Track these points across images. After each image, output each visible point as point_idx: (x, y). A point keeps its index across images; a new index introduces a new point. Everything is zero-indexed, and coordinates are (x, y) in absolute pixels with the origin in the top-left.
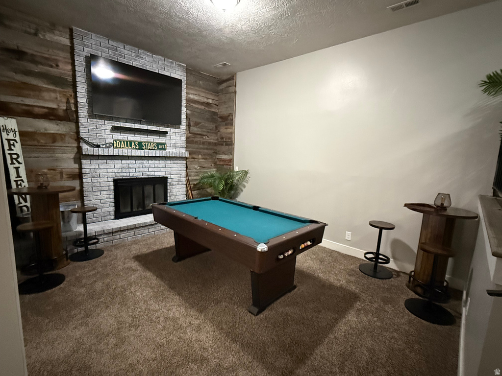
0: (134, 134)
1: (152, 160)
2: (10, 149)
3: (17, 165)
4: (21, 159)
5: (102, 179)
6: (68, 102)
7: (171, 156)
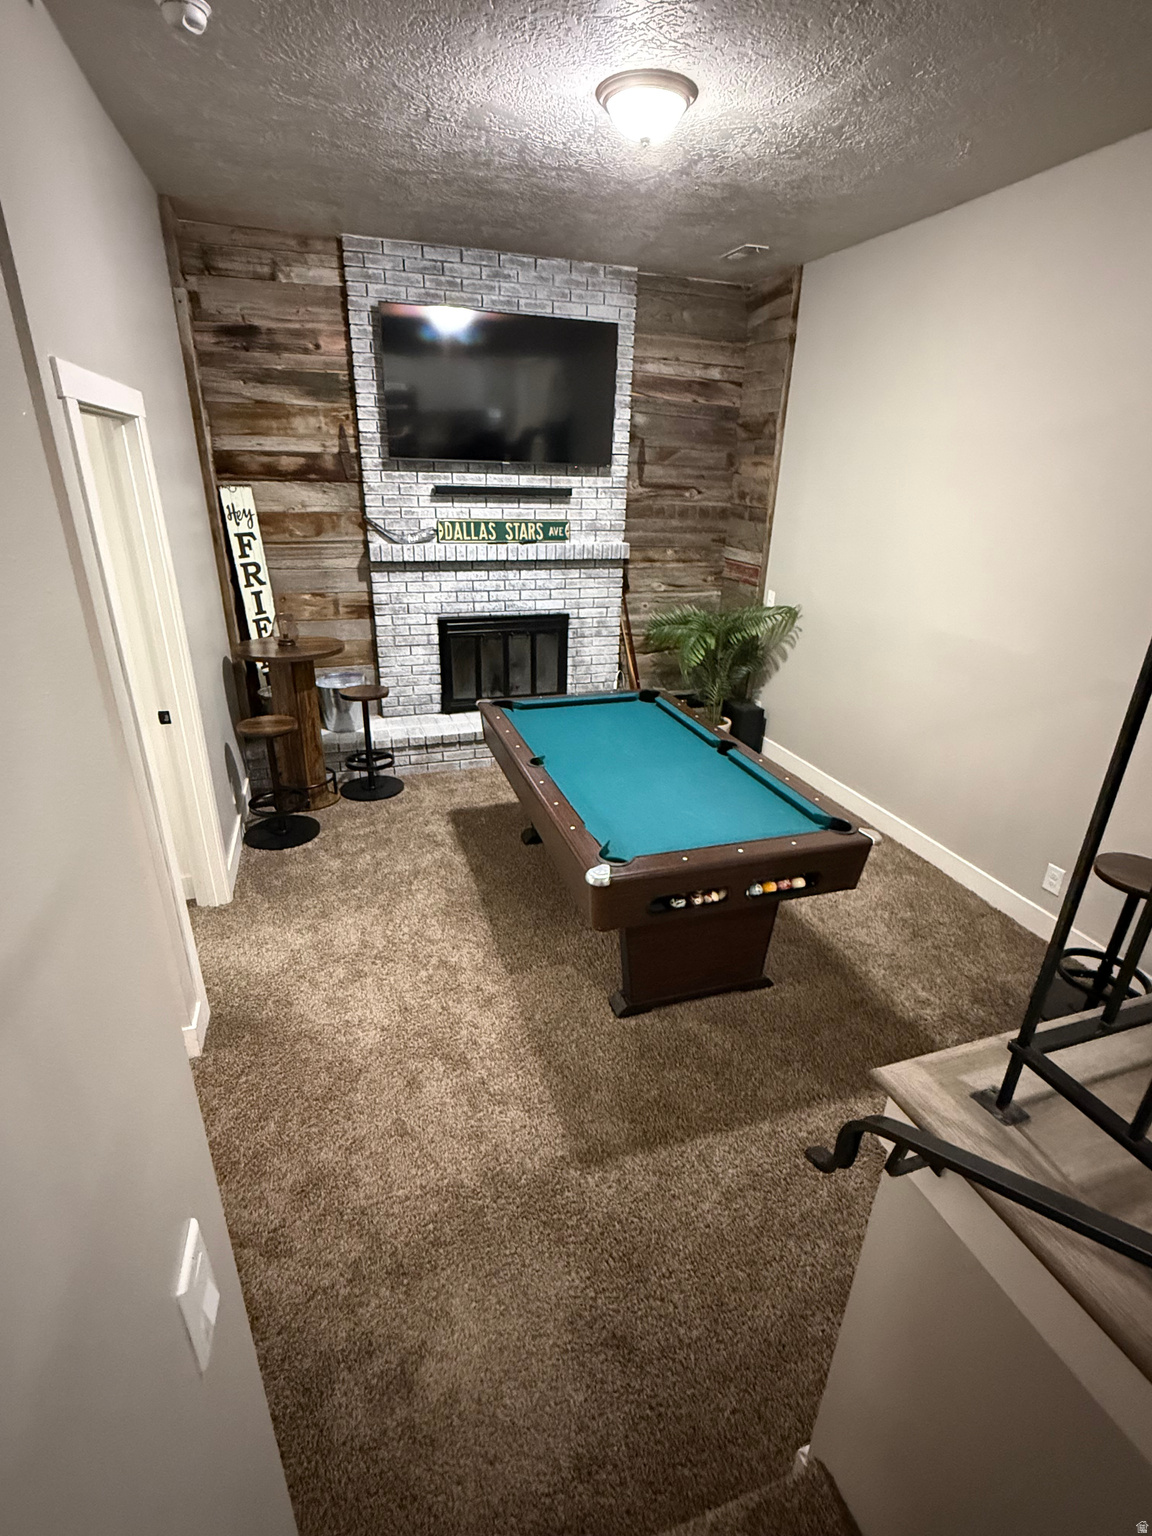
0: (486, 502)
1: (530, 569)
2: (244, 555)
3: (257, 587)
4: (263, 575)
5: (412, 619)
6: (342, 435)
7: (577, 557)
